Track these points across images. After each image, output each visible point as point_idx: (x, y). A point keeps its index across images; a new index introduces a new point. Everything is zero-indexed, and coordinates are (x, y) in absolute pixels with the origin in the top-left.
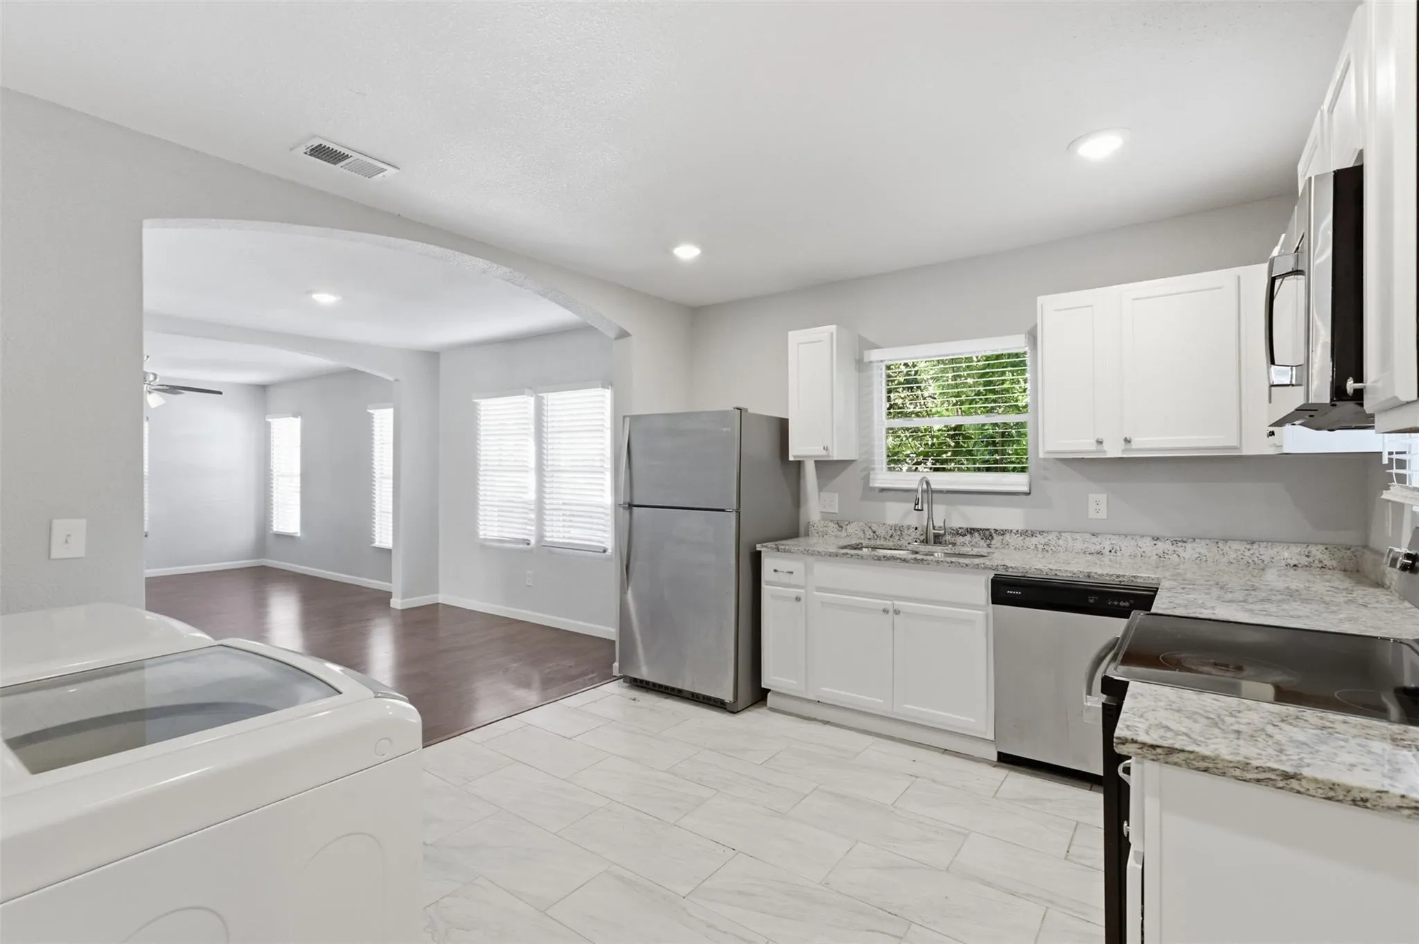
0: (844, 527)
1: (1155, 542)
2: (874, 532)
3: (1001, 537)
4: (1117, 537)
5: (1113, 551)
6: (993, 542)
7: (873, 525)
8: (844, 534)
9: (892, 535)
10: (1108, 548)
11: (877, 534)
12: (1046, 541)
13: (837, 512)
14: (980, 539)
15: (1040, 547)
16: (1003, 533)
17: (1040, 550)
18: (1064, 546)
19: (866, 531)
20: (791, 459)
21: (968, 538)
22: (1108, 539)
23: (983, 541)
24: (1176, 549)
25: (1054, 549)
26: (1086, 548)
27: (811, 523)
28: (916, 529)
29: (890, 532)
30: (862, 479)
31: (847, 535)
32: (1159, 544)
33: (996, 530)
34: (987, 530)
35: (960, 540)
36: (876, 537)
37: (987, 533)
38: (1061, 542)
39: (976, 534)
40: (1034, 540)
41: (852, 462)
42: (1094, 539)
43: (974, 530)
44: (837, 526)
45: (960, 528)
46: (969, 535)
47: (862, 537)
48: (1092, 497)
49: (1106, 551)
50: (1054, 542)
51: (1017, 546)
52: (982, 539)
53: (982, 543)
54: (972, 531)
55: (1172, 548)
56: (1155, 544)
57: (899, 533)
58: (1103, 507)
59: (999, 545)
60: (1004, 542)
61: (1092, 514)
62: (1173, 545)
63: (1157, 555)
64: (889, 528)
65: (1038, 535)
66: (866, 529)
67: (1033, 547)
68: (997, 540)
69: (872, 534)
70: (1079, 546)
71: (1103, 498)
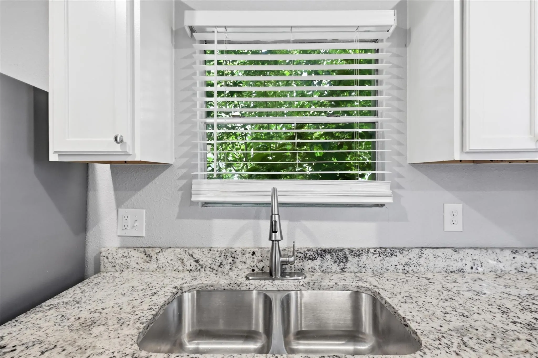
0: (154, 257)
1: (514, 255)
2: (197, 261)
3: (357, 259)
4: (478, 251)
5: (474, 268)
6: (348, 265)
7: (195, 251)
8: (153, 266)
9: (221, 264)
10: (470, 264)
11: (201, 263)
12: (407, 260)
13: (144, 235)
14: (332, 263)
15: (400, 267)
16: (358, 253)
17: (401, 271)
18: (425, 265)
19: (185, 260)
20: (53, 158)
21: (318, 262)
22: (469, 255)
23: (336, 265)
24: (534, 262)
25: (415, 270)
26: (448, 266)
27: (103, 254)
28: (254, 253)
29: (219, 260)
30: (181, 189)
31: (158, 267)
32: (518, 256)
33: (351, 251)
34: (341, 250)
35: (308, 264)
36: (199, 268)
37: (341, 254)
38: (422, 261)
39: (328, 257)
40: (394, 260)
41: (166, 166)
42: (456, 256)
43: (325, 251)
44: (142, 255)
45: (309, 250)
46: (319, 259)
47: (181, 268)
48: (449, 207)
49: (468, 269)
50: (415, 262)
51: (376, 269)
52: (335, 262)
53: (335, 267)
54: (322, 253)
55: (529, 261)
56: (514, 258)
57: (231, 259)
58: (459, 218)
59: (354, 268)
60: (361, 263)
61: (448, 227)
62: (530, 257)
63: (516, 269)
64: (217, 254)
65: (398, 254)
66: (186, 257)
67: (392, 269)
68: (352, 262)
69: (194, 263)
70: (441, 264)
71: (459, 207)
